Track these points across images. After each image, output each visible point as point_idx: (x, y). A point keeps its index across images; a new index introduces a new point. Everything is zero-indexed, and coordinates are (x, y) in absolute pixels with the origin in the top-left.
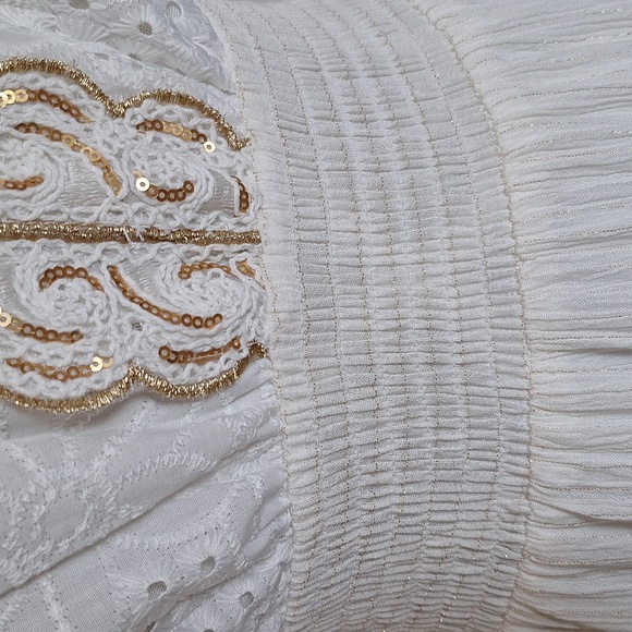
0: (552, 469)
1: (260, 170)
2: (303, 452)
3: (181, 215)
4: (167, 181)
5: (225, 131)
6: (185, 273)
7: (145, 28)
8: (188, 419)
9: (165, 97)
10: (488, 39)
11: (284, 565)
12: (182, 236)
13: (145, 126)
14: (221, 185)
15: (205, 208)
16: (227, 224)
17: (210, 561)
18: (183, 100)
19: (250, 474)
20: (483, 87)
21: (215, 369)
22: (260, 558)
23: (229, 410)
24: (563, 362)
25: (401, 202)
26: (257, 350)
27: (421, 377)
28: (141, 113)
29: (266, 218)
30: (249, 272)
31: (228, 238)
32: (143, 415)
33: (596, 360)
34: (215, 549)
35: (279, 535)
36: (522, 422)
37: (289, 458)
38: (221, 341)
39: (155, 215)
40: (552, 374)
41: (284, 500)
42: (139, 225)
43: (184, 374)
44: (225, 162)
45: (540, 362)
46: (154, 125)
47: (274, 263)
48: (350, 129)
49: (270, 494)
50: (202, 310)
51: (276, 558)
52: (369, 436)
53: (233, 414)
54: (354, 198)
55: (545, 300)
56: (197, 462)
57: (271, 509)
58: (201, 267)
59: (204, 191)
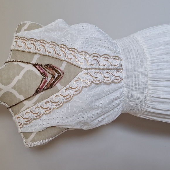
0: (149, 92)
1: (123, 63)
2: (126, 88)
3: (116, 67)
4: (115, 64)
5: (120, 59)
6: (116, 72)
7: (114, 50)
8: (116, 85)
9: (115, 56)
10: (147, 48)
11: (123, 98)
12: (116, 69)
13: (113, 59)
14: (120, 64)
15: (118, 66)
16: (120, 68)
17: (118, 97)
18: (117, 56)
19: (121, 90)
20: (146, 53)
22: (121, 97)
23: (119, 84)
24: (151, 81)
25: (136, 65)
26: (122, 79)
27: (137, 82)
28: (113, 58)
29: (124, 67)
30: (122, 72)
31: (120, 69)
32: (113, 84)
33: (155, 81)
34: (118, 96)
35: (123, 96)
36: (147, 87)
37: (124, 89)
38: (119, 78)
39: (114, 67)
40: (150, 83)
41: (124, 93)
42: (113, 68)
44: (120, 62)
45: (149, 81)
46: (114, 59)
47: (124, 71)
48: (132, 58)
49: (123, 92)
50: (118, 76)
52: (132, 87)
53: (120, 85)
54: (132, 65)
55: (150, 75)
56: (117, 88)
57: (122, 93)
58: (118, 72)
59: (118, 65)
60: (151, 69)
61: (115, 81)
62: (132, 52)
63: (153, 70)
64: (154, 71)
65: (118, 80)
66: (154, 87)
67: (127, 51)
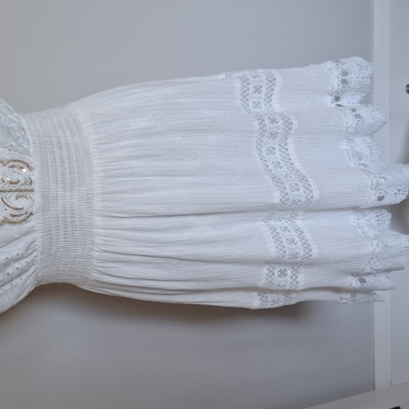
0: (98, 240)
1: (35, 176)
2: (40, 234)
3: (17, 187)
4: (14, 180)
5: (28, 166)
6: (17, 198)
7: (12, 146)
8: (15, 227)
9: (16, 161)
10: (96, 142)
11: (36, 256)
12: (15, 191)
13: (11, 167)
14: (26, 180)
15: (22, 185)
16: (27, 187)
17: (18, 254)
18: (20, 161)
19: (28, 239)
20: (92, 155)
21: (22, 218)
22: (30, 254)
23: (25, 225)
24: (102, 218)
25: (68, 182)
26: (31, 214)
27: (69, 220)
28: (10, 164)
29: (36, 186)
30: (31, 198)
31: (27, 190)
32: (6, 226)
33: (110, 218)
34: (20, 252)
35: (35, 250)
36: (92, 230)
37: (37, 235)
38: (23, 212)
39: (11, 187)
40: (98, 221)
41: (36, 243)
42: (8, 189)
43: (15, 219)
44: (28, 174)
45: (96, 218)
46: (13, 166)
47: (37, 196)
48: (58, 164)
49: (32, 242)
50: (19, 207)
51: (34, 255)
52: (56, 231)
54: (57, 181)
55: (98, 205)
56: (17, 236)
57: (33, 245)
58: (21, 197)
59: (22, 182)
60: (101, 191)
61: (11, 218)
62: (60, 149)
63: (106, 193)
64: (109, 196)
65: (19, 216)
66: (107, 231)
67: (48, 147)
